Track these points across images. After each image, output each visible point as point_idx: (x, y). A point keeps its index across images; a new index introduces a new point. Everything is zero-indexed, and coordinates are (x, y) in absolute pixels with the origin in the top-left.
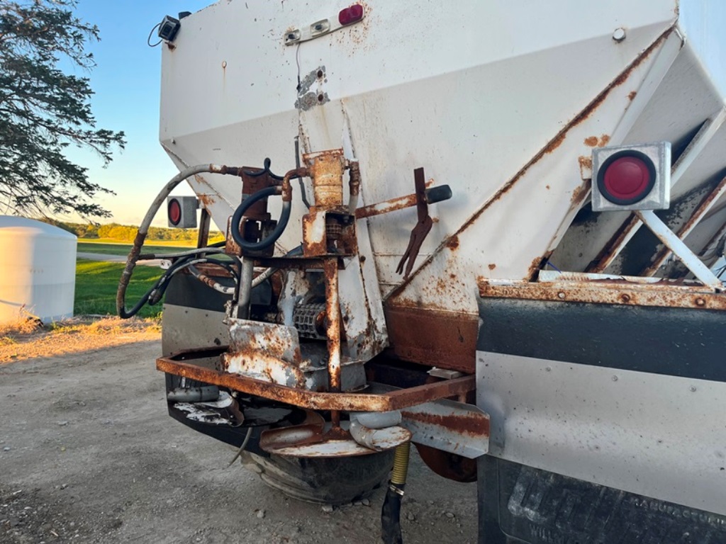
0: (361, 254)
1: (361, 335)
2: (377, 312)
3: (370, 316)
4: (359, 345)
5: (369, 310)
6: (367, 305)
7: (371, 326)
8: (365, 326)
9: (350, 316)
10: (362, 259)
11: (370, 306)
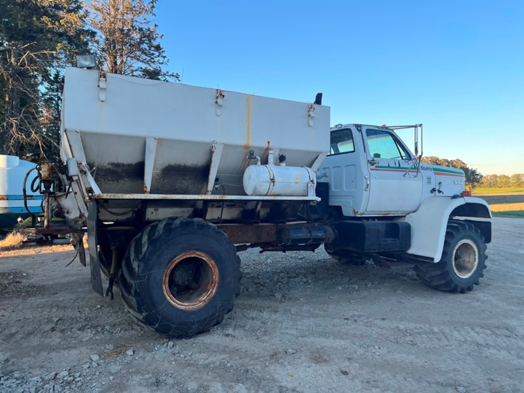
0: (75, 191)
1: (76, 218)
2: (84, 210)
3: (80, 212)
4: (75, 221)
5: (80, 210)
6: (79, 208)
7: (81, 216)
8: (78, 215)
9: (69, 212)
10: (75, 193)
11: (80, 208)
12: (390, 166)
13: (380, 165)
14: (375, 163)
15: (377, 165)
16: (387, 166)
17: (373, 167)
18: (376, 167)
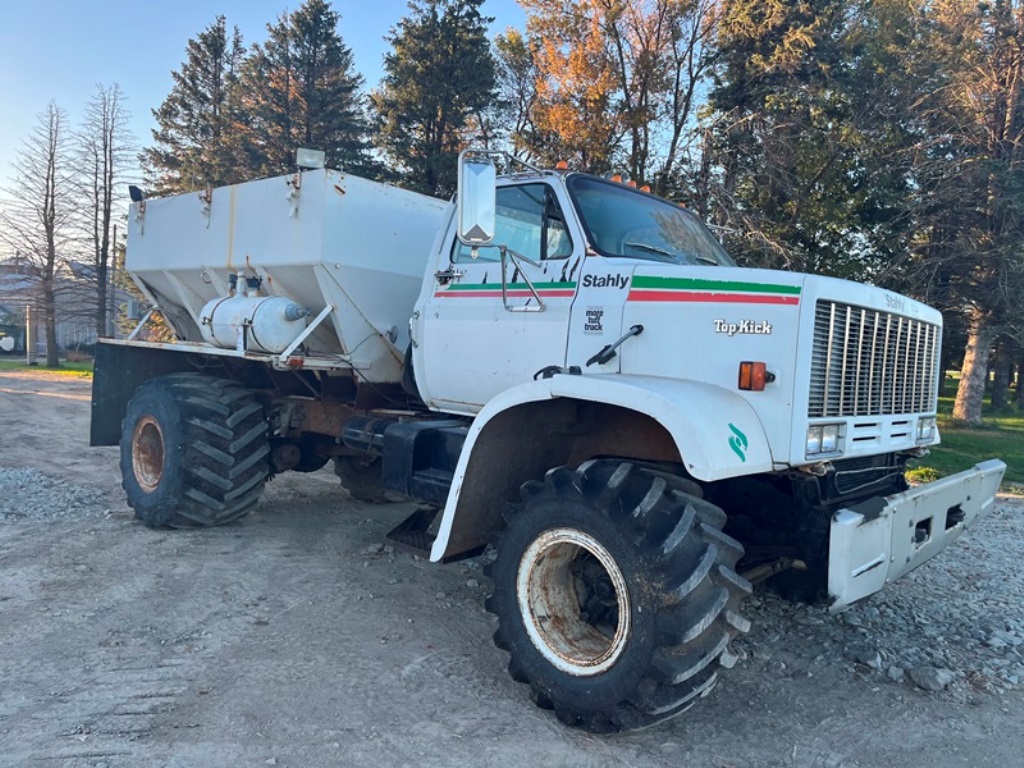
12: (488, 282)
13: (461, 282)
14: (450, 278)
15: (455, 282)
16: (481, 282)
17: (443, 289)
18: (453, 287)
